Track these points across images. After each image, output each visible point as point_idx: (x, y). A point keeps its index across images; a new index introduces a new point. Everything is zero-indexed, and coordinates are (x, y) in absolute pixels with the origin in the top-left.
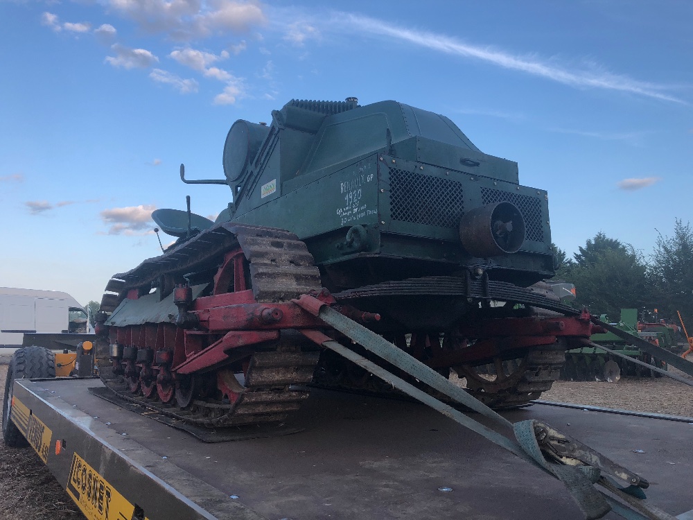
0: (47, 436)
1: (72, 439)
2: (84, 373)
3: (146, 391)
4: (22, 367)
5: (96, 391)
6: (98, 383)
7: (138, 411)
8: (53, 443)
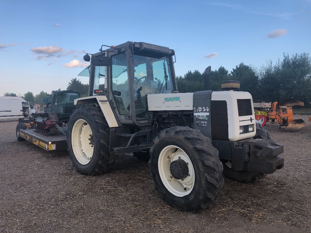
0: (28, 137)
1: (32, 137)
2: (32, 128)
3: (42, 131)
4: (20, 127)
5: (34, 131)
6: (35, 130)
7: (40, 134)
8: (29, 138)
